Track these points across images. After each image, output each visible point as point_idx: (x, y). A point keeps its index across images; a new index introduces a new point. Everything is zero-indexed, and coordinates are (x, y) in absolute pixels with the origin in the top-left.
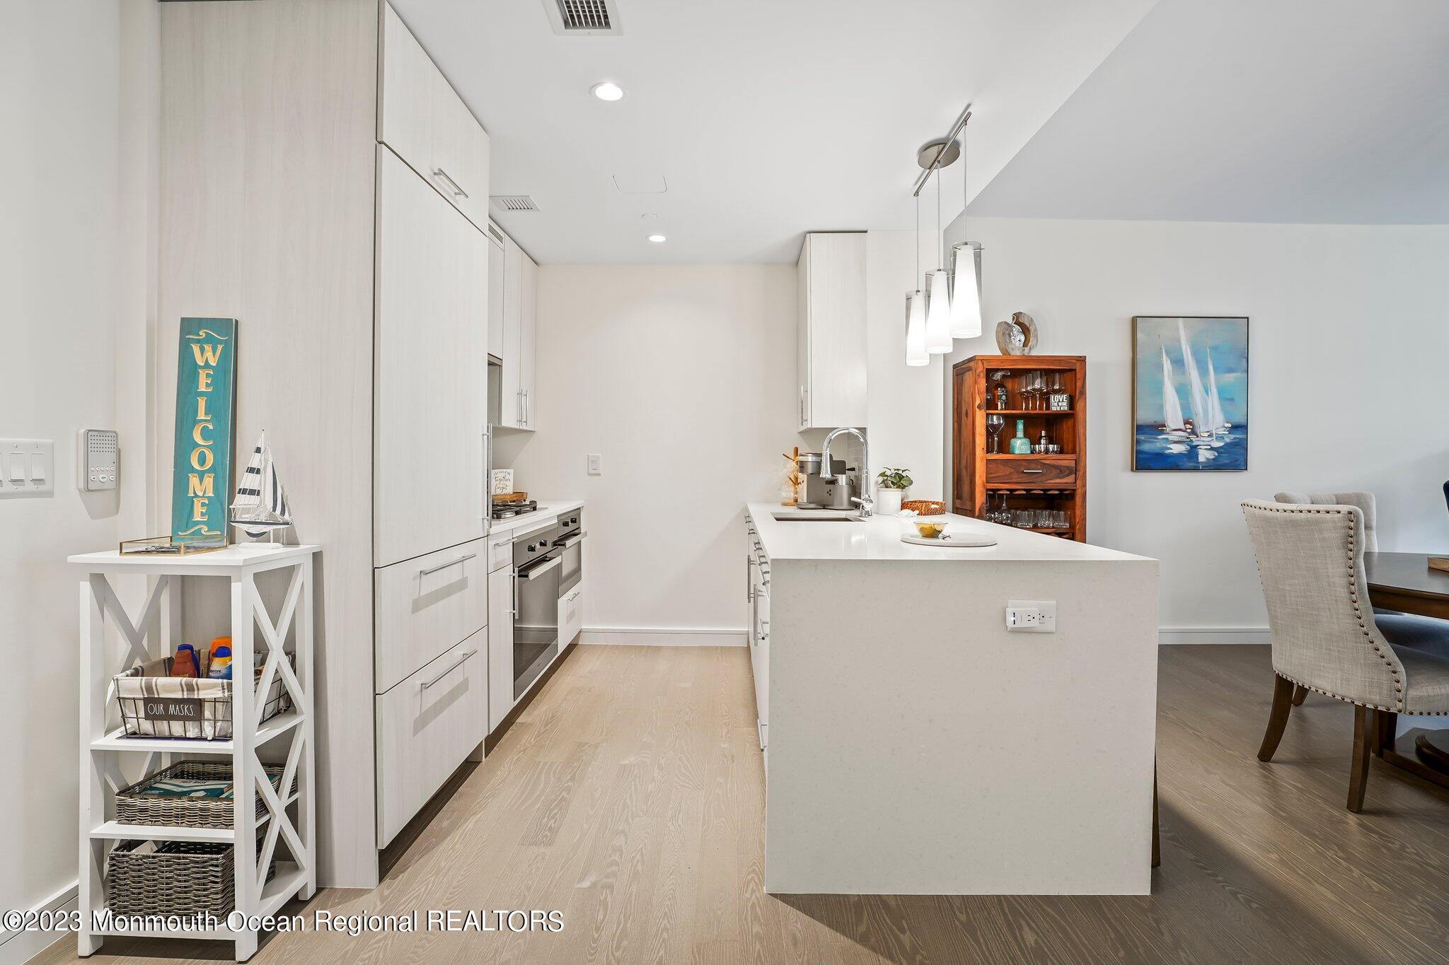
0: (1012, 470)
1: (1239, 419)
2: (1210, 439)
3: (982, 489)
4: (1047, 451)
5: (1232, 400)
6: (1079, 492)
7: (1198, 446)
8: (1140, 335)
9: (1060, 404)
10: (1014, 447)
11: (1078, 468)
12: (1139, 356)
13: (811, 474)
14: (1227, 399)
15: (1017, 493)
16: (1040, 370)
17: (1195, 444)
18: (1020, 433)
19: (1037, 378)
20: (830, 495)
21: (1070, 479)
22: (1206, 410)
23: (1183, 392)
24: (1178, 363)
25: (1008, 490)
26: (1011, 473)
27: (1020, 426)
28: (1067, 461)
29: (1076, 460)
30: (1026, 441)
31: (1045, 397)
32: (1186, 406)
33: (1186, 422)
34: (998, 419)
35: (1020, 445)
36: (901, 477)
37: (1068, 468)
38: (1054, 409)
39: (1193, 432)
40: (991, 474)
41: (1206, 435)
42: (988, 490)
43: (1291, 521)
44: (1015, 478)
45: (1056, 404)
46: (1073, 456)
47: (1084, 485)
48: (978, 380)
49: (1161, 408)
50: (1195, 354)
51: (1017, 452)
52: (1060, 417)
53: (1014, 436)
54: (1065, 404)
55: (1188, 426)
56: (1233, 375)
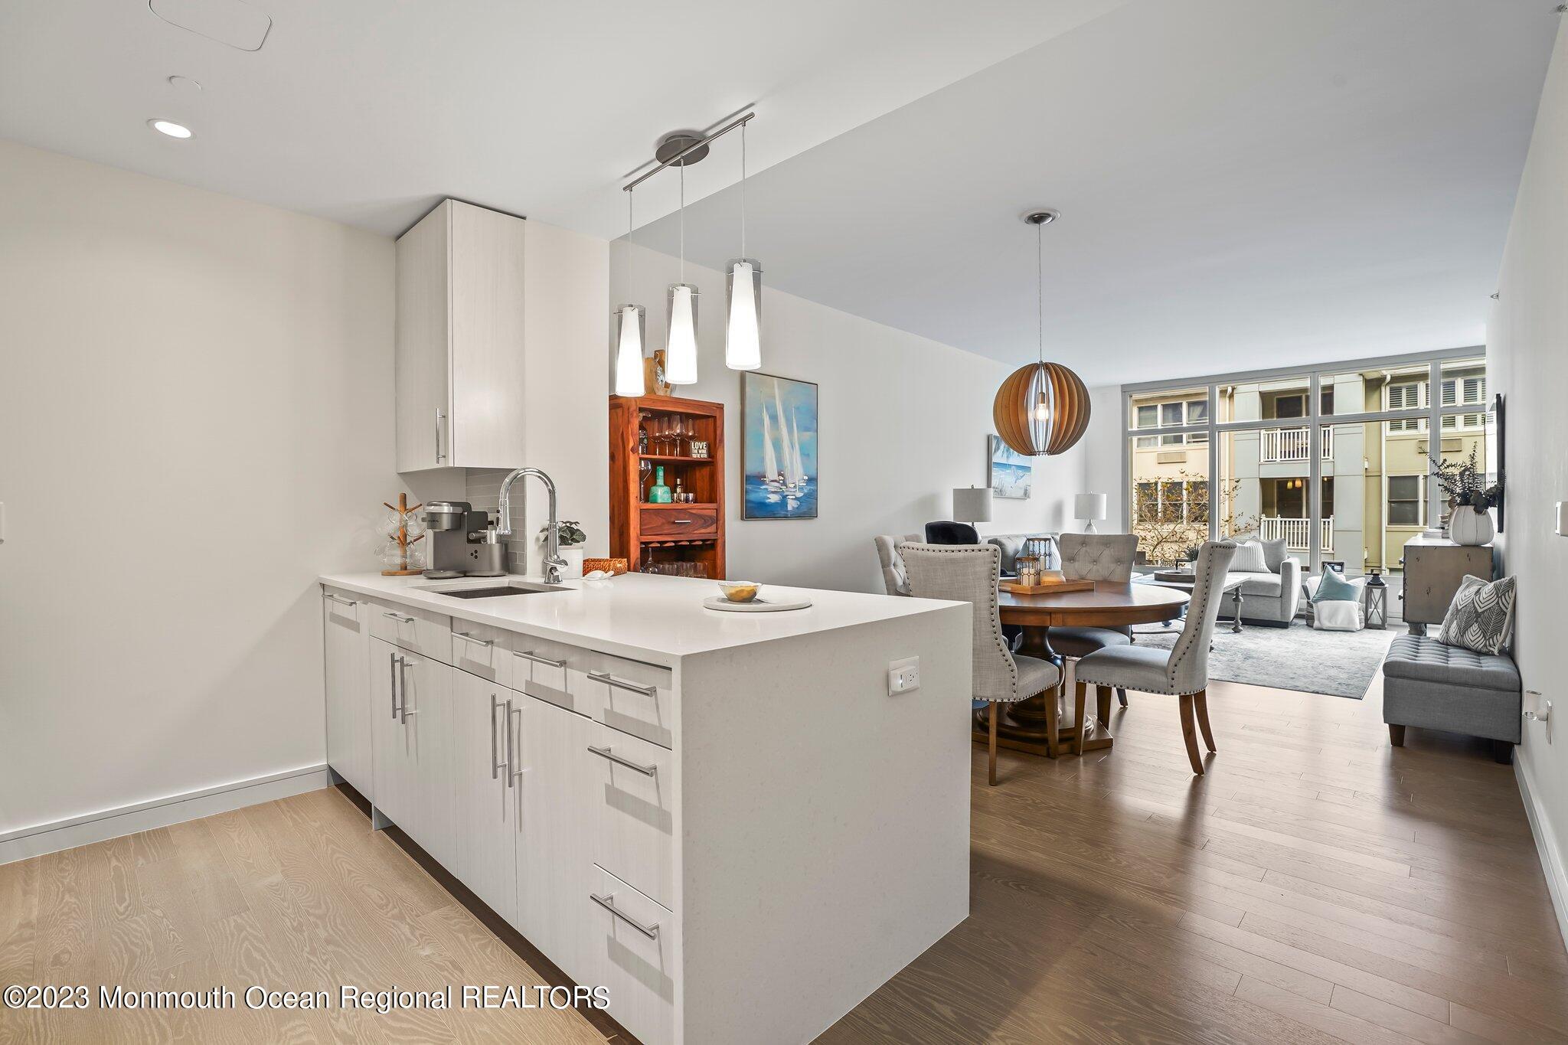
0: (664, 521)
1: (812, 473)
2: (794, 490)
3: (636, 542)
4: (687, 500)
5: (808, 455)
6: (719, 541)
7: (787, 496)
8: (748, 389)
9: (700, 452)
10: (656, 496)
11: (719, 518)
12: (747, 410)
13: (447, 530)
14: (805, 455)
15: (666, 545)
16: (681, 414)
17: (786, 494)
18: (660, 481)
19: (675, 423)
20: (476, 557)
21: (712, 529)
22: (792, 463)
23: (777, 445)
24: (774, 418)
25: (658, 542)
26: (663, 524)
27: (661, 473)
28: (707, 509)
29: (717, 510)
30: (667, 489)
31: (685, 443)
32: (780, 460)
33: (780, 474)
34: (646, 465)
35: (661, 493)
36: (573, 532)
37: (710, 517)
38: (694, 456)
39: (784, 484)
40: (645, 525)
41: (792, 486)
42: (642, 543)
43: (951, 559)
44: (667, 529)
45: (696, 451)
46: (713, 505)
47: (724, 535)
48: (631, 420)
49: (762, 460)
50: (785, 411)
51: (659, 501)
52: (699, 464)
53: (655, 483)
54: (704, 451)
55: (781, 478)
56: (808, 433)
